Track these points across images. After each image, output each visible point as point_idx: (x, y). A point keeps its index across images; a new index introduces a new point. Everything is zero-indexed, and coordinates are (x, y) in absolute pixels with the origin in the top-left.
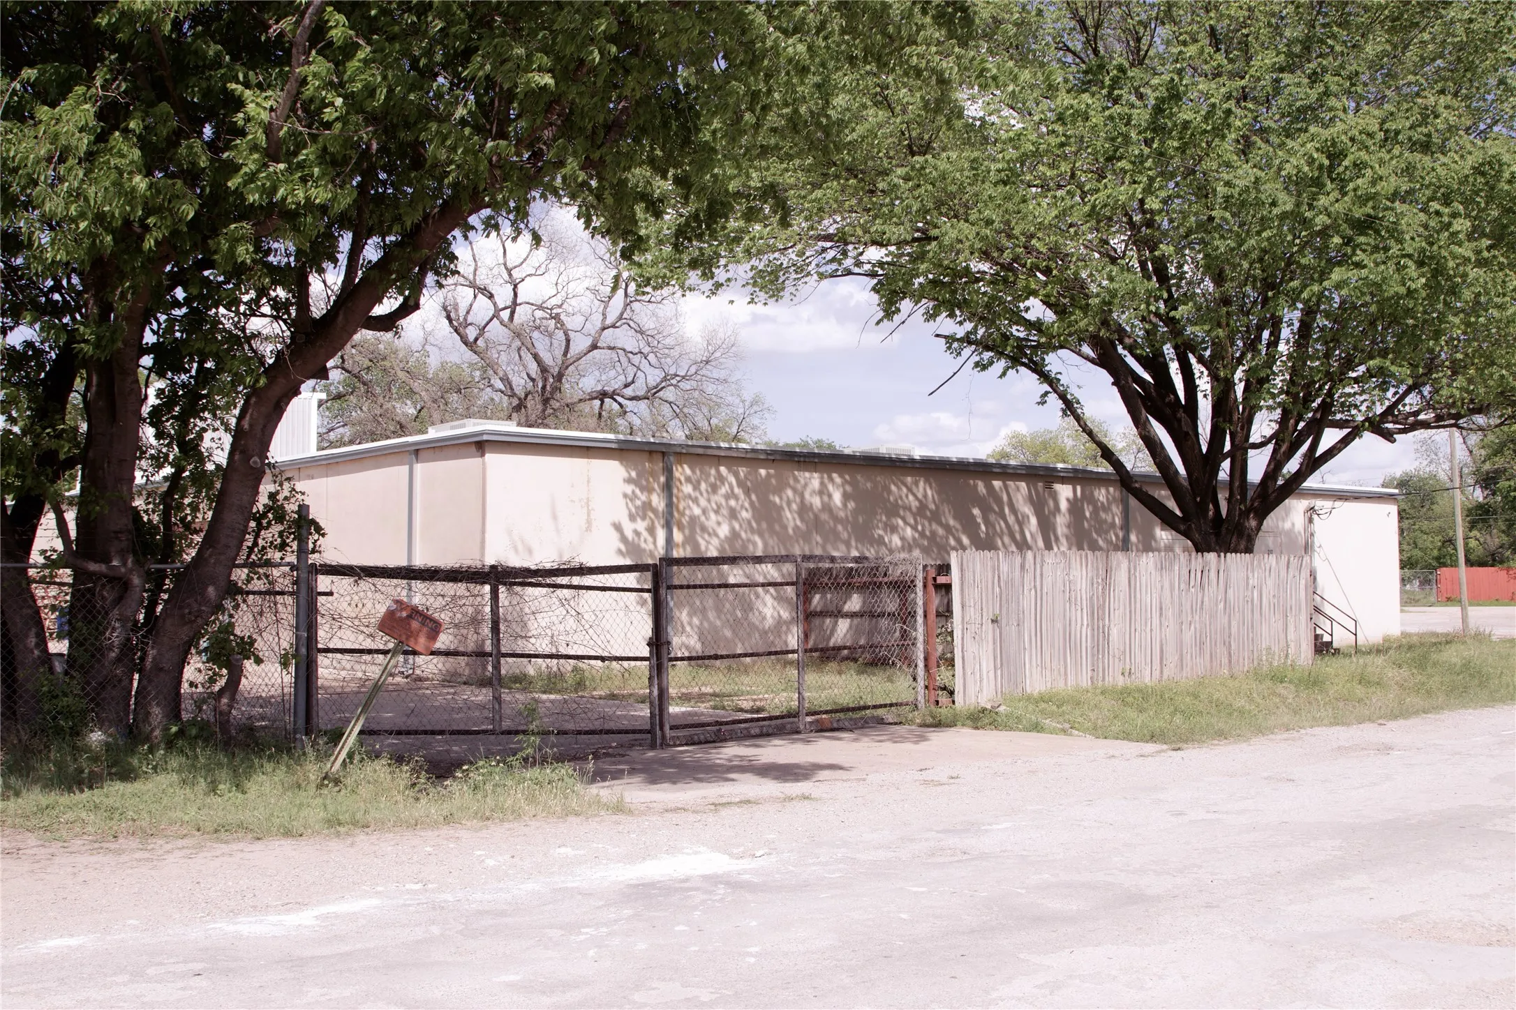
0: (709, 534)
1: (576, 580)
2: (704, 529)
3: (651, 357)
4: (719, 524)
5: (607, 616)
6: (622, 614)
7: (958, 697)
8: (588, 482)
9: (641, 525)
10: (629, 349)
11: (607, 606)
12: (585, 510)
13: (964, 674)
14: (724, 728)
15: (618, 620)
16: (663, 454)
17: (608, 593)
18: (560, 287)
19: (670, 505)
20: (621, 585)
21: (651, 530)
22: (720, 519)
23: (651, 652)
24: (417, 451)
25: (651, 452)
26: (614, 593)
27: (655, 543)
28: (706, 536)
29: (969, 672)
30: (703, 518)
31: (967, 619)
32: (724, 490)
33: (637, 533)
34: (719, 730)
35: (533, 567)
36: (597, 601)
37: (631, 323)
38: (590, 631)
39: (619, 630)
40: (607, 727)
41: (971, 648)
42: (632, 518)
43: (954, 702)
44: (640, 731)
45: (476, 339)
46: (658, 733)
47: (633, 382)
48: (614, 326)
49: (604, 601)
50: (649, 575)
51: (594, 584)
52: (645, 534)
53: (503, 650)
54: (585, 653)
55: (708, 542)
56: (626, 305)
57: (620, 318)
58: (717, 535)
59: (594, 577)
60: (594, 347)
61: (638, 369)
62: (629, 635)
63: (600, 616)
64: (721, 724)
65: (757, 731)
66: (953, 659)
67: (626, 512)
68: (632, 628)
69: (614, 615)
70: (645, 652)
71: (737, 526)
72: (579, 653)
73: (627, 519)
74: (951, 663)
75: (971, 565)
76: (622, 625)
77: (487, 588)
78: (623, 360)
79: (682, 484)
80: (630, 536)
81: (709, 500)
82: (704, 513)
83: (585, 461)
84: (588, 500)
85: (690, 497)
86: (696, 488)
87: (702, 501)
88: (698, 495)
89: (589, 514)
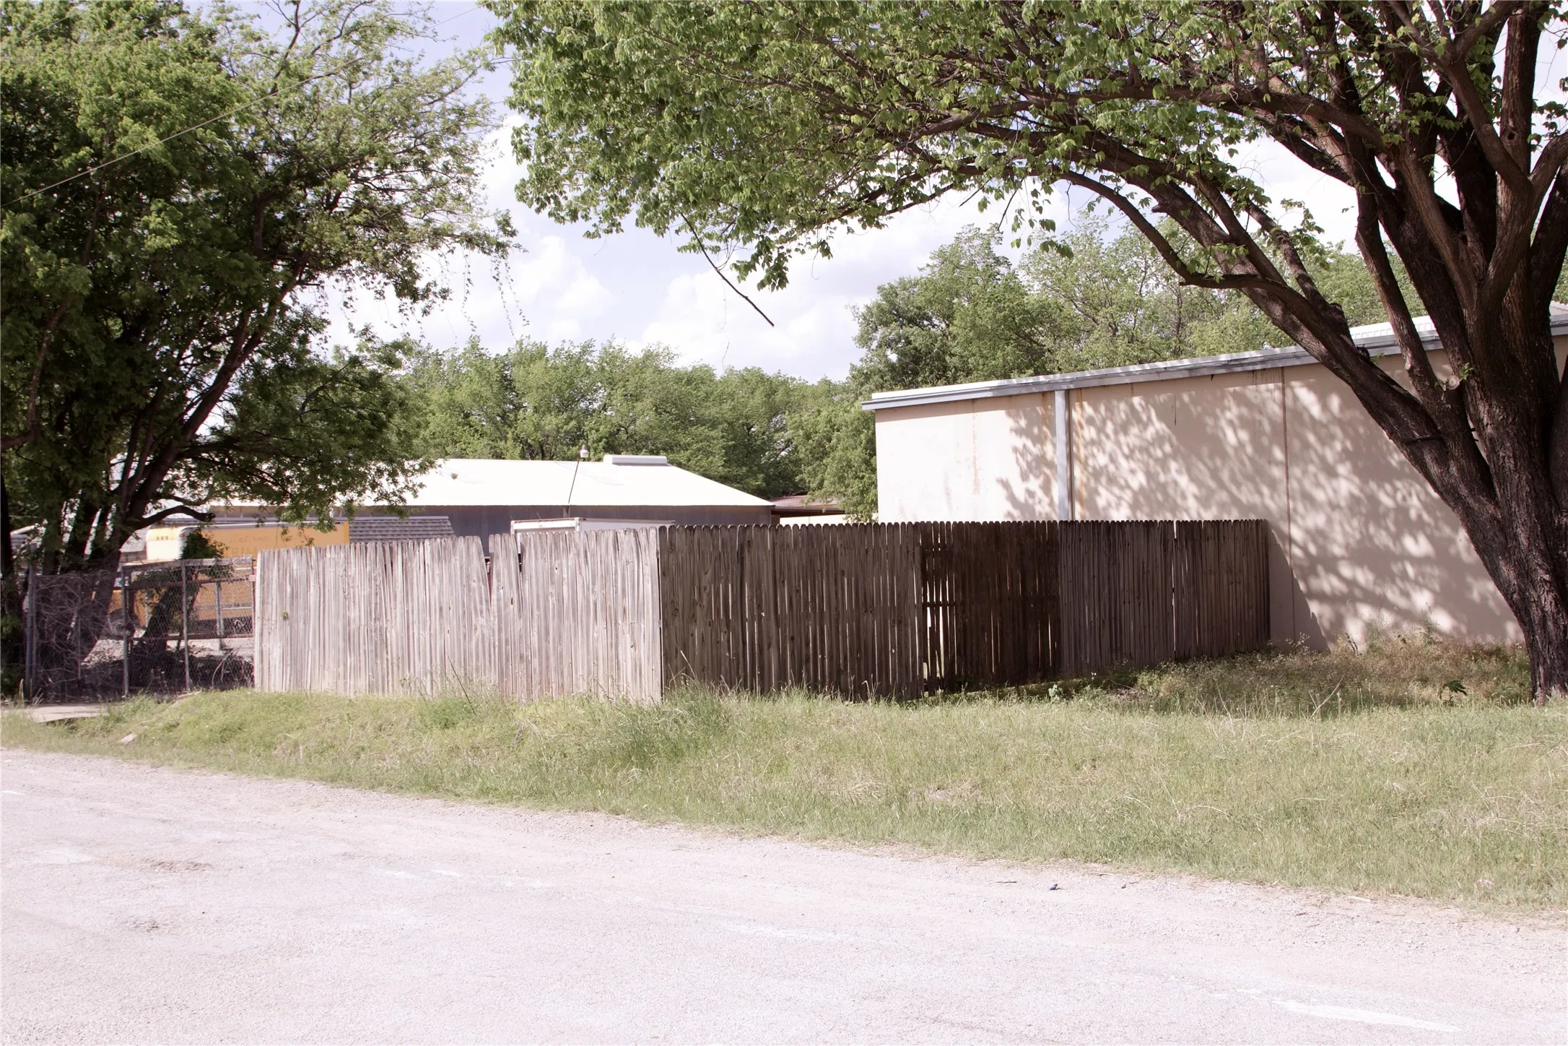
0: (1122, 488)
4: (1133, 472)
8: (975, 438)
9: (1035, 484)
12: (972, 469)
19: (1070, 456)
21: (1048, 489)
22: (1134, 466)
25: (1043, 394)
28: (1117, 490)
30: (1111, 467)
33: (1031, 494)
42: (1024, 477)
52: (1040, 494)
58: (1129, 487)
67: (1018, 470)
73: (1017, 476)
79: (1082, 427)
80: (1021, 496)
81: (1118, 444)
82: (1113, 460)
83: (970, 415)
84: (975, 458)
85: (1093, 442)
86: (1101, 430)
87: (1109, 446)
88: (1103, 438)
89: (976, 474)
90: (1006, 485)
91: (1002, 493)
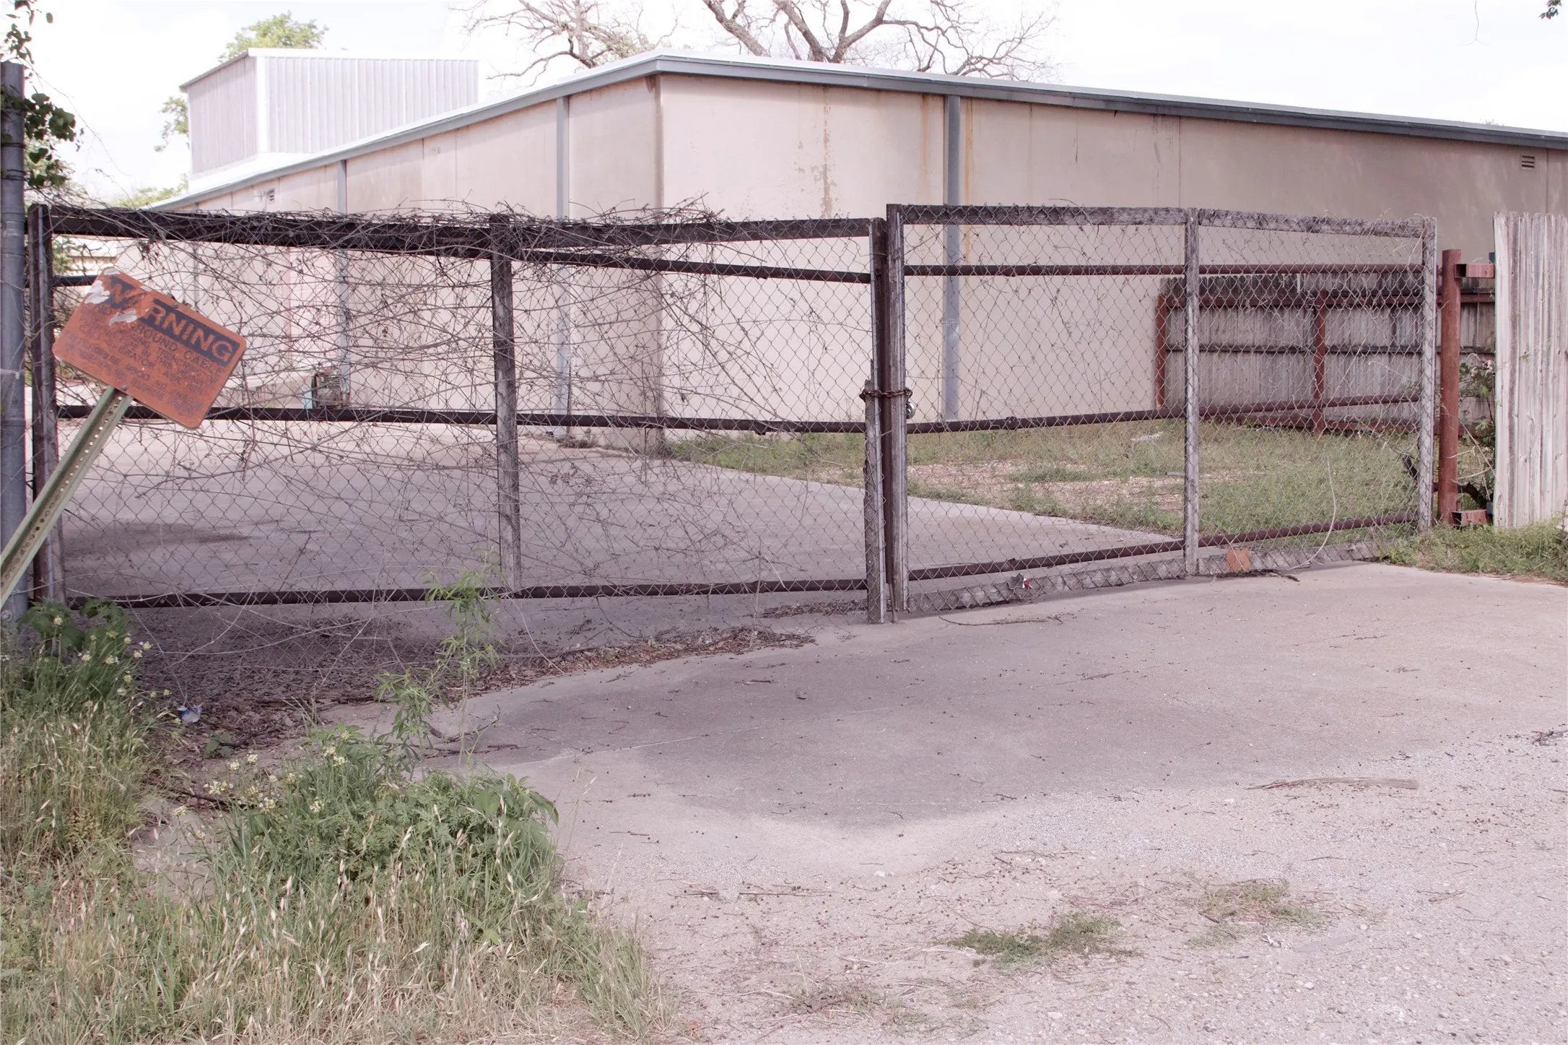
1: (699, 253)
3: (951, 33)
5: (771, 332)
6: (802, 329)
7: (1499, 509)
8: (826, 140)
10: (921, 24)
11: (770, 310)
12: (821, 184)
13: (1512, 463)
14: (1027, 574)
15: (795, 343)
16: (944, 96)
17: (771, 282)
20: (801, 265)
23: (868, 411)
24: (568, 98)
25: (924, 95)
26: (785, 283)
29: (1521, 458)
31: (1521, 351)
34: (1018, 580)
35: (595, 221)
36: (746, 299)
38: (733, 368)
39: (796, 365)
40: (765, 576)
41: (1528, 411)
43: (1490, 517)
44: (844, 585)
45: (735, 16)
46: (884, 589)
47: (928, 67)
49: (762, 299)
50: (864, 244)
51: (738, 262)
53: (523, 407)
54: (718, 415)
59: (739, 245)
60: (879, 21)
61: (935, 49)
62: (820, 375)
63: (754, 333)
64: (1022, 565)
65: (1098, 578)
66: (1492, 429)
68: (827, 361)
69: (787, 330)
70: (857, 411)
72: (705, 414)
74: (1487, 438)
75: (1531, 242)
76: (803, 353)
77: (482, 268)
78: (917, 38)
83: (820, 107)
84: (826, 167)
89: (827, 189)
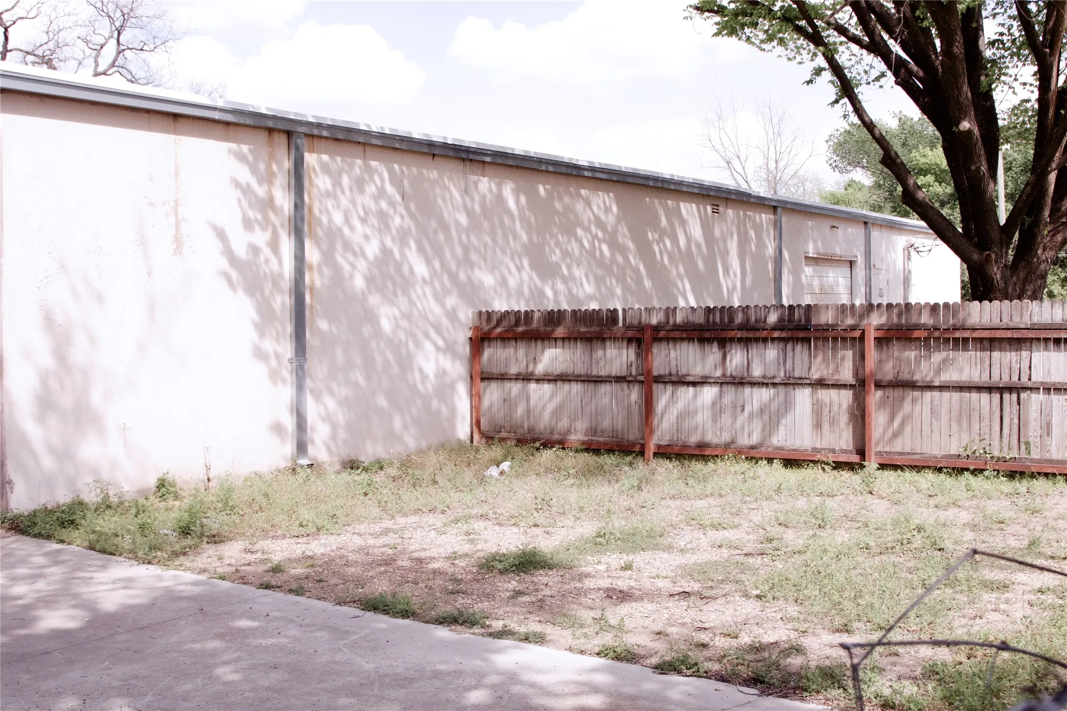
0: (355, 254)
2: (347, 246)
4: (367, 237)
8: (177, 173)
9: (261, 238)
12: (172, 219)
16: (289, 134)
18: (51, 35)
19: (299, 205)
21: (274, 245)
22: (368, 231)
25: (271, 131)
27: (280, 262)
28: (351, 258)
30: (346, 231)
32: (371, 189)
33: (254, 250)
37: (123, 71)
42: (248, 224)
48: (104, 73)
52: (267, 251)
55: (354, 266)
56: (119, 53)
57: (113, 65)
58: (364, 255)
67: (239, 215)
71: (389, 242)
73: (240, 226)
79: (316, 175)
80: (241, 251)
81: (353, 202)
82: (347, 220)
83: (172, 137)
84: (176, 202)
85: (328, 194)
86: (337, 183)
87: (344, 202)
88: (339, 192)
89: (178, 226)
90: (221, 234)
91: (216, 245)
